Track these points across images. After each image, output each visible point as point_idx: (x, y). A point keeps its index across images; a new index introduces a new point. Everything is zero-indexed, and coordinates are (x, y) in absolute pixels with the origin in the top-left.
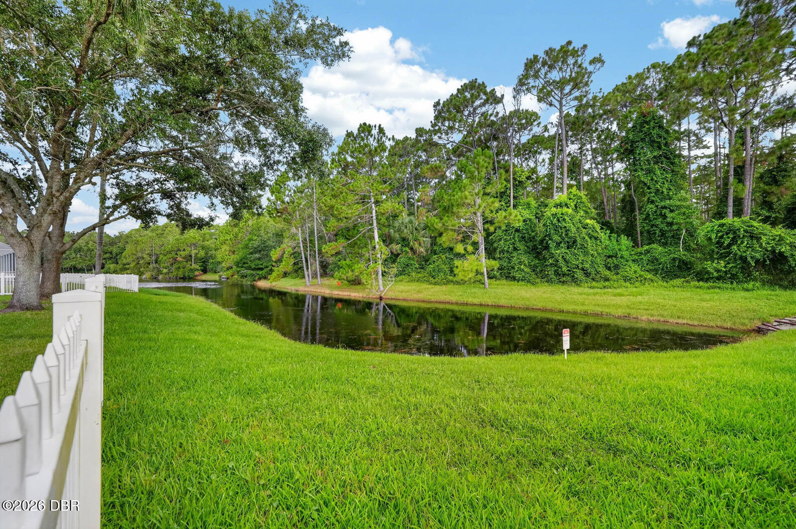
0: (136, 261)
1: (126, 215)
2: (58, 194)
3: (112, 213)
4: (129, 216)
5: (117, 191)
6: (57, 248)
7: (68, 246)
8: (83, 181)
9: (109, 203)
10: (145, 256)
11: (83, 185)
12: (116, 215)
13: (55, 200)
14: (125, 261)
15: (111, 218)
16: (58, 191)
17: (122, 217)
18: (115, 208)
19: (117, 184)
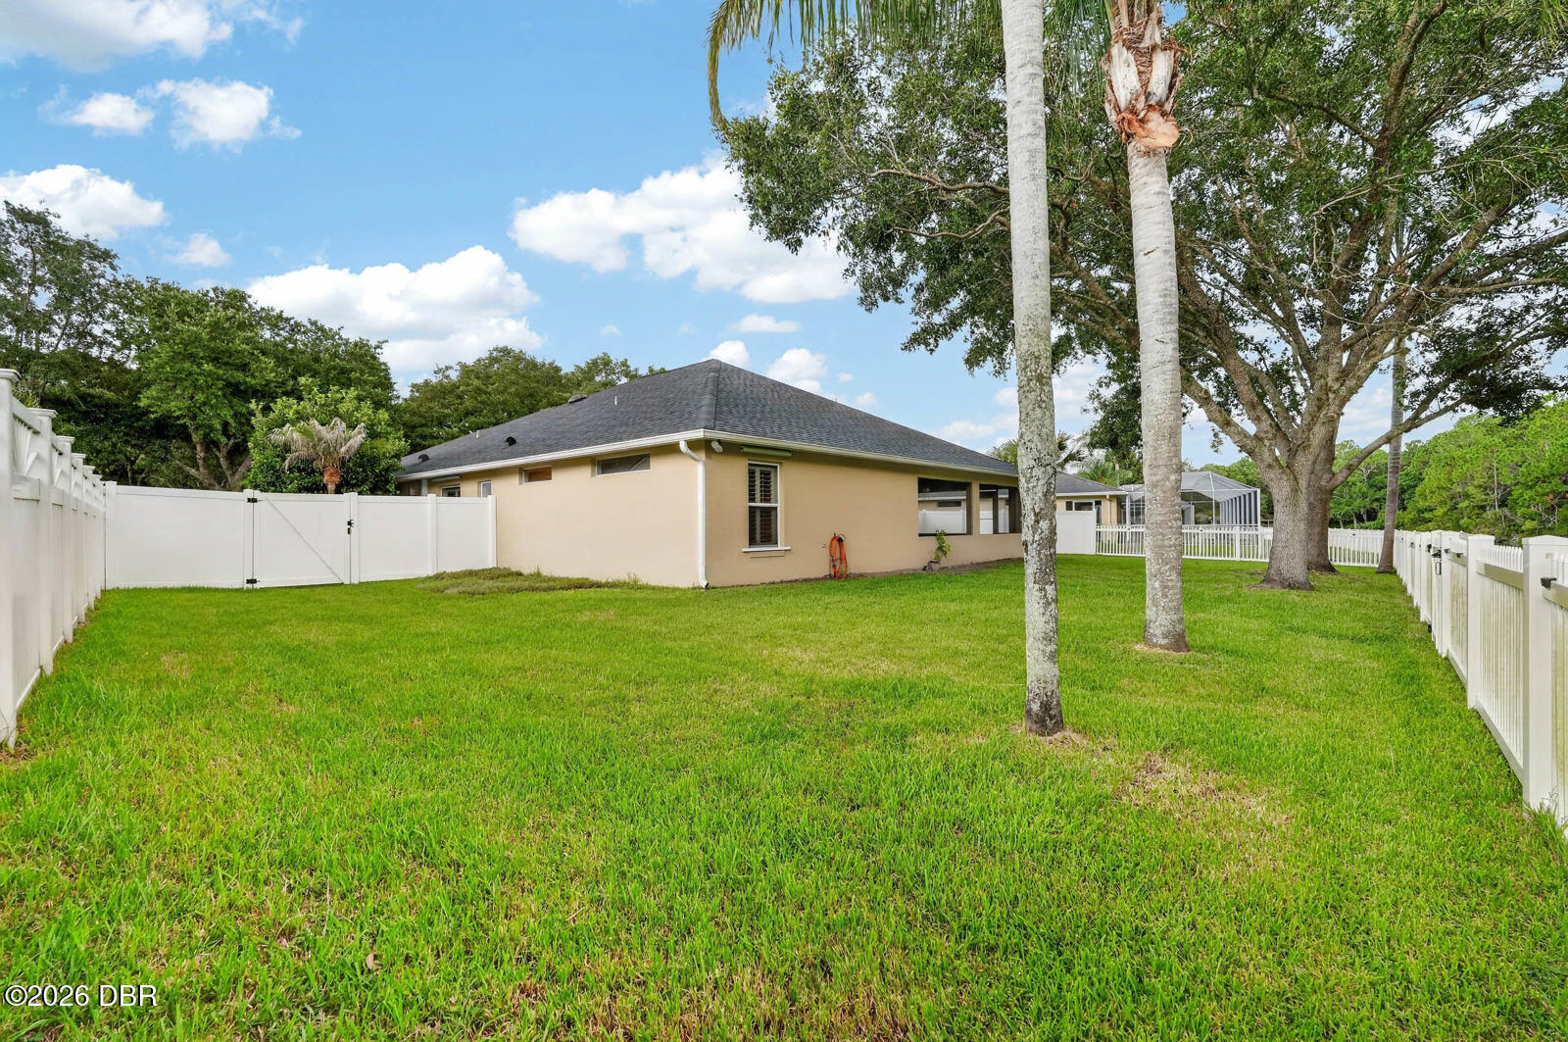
0: (1450, 504)
1: (1457, 404)
2: (1336, 386)
3: (1425, 404)
4: (1464, 406)
5: (1433, 357)
6: (1323, 483)
7: (1340, 478)
8: (1381, 351)
9: (1419, 383)
10: (1471, 490)
11: (1382, 358)
12: (1435, 406)
13: (1331, 396)
14: (1421, 504)
15: (1423, 416)
16: (1337, 379)
17: (1447, 409)
18: (1432, 392)
19: (1436, 342)
